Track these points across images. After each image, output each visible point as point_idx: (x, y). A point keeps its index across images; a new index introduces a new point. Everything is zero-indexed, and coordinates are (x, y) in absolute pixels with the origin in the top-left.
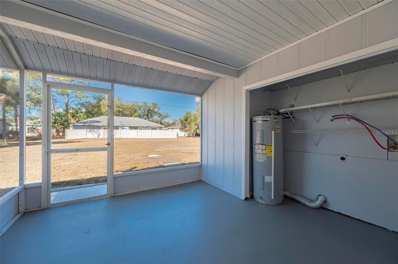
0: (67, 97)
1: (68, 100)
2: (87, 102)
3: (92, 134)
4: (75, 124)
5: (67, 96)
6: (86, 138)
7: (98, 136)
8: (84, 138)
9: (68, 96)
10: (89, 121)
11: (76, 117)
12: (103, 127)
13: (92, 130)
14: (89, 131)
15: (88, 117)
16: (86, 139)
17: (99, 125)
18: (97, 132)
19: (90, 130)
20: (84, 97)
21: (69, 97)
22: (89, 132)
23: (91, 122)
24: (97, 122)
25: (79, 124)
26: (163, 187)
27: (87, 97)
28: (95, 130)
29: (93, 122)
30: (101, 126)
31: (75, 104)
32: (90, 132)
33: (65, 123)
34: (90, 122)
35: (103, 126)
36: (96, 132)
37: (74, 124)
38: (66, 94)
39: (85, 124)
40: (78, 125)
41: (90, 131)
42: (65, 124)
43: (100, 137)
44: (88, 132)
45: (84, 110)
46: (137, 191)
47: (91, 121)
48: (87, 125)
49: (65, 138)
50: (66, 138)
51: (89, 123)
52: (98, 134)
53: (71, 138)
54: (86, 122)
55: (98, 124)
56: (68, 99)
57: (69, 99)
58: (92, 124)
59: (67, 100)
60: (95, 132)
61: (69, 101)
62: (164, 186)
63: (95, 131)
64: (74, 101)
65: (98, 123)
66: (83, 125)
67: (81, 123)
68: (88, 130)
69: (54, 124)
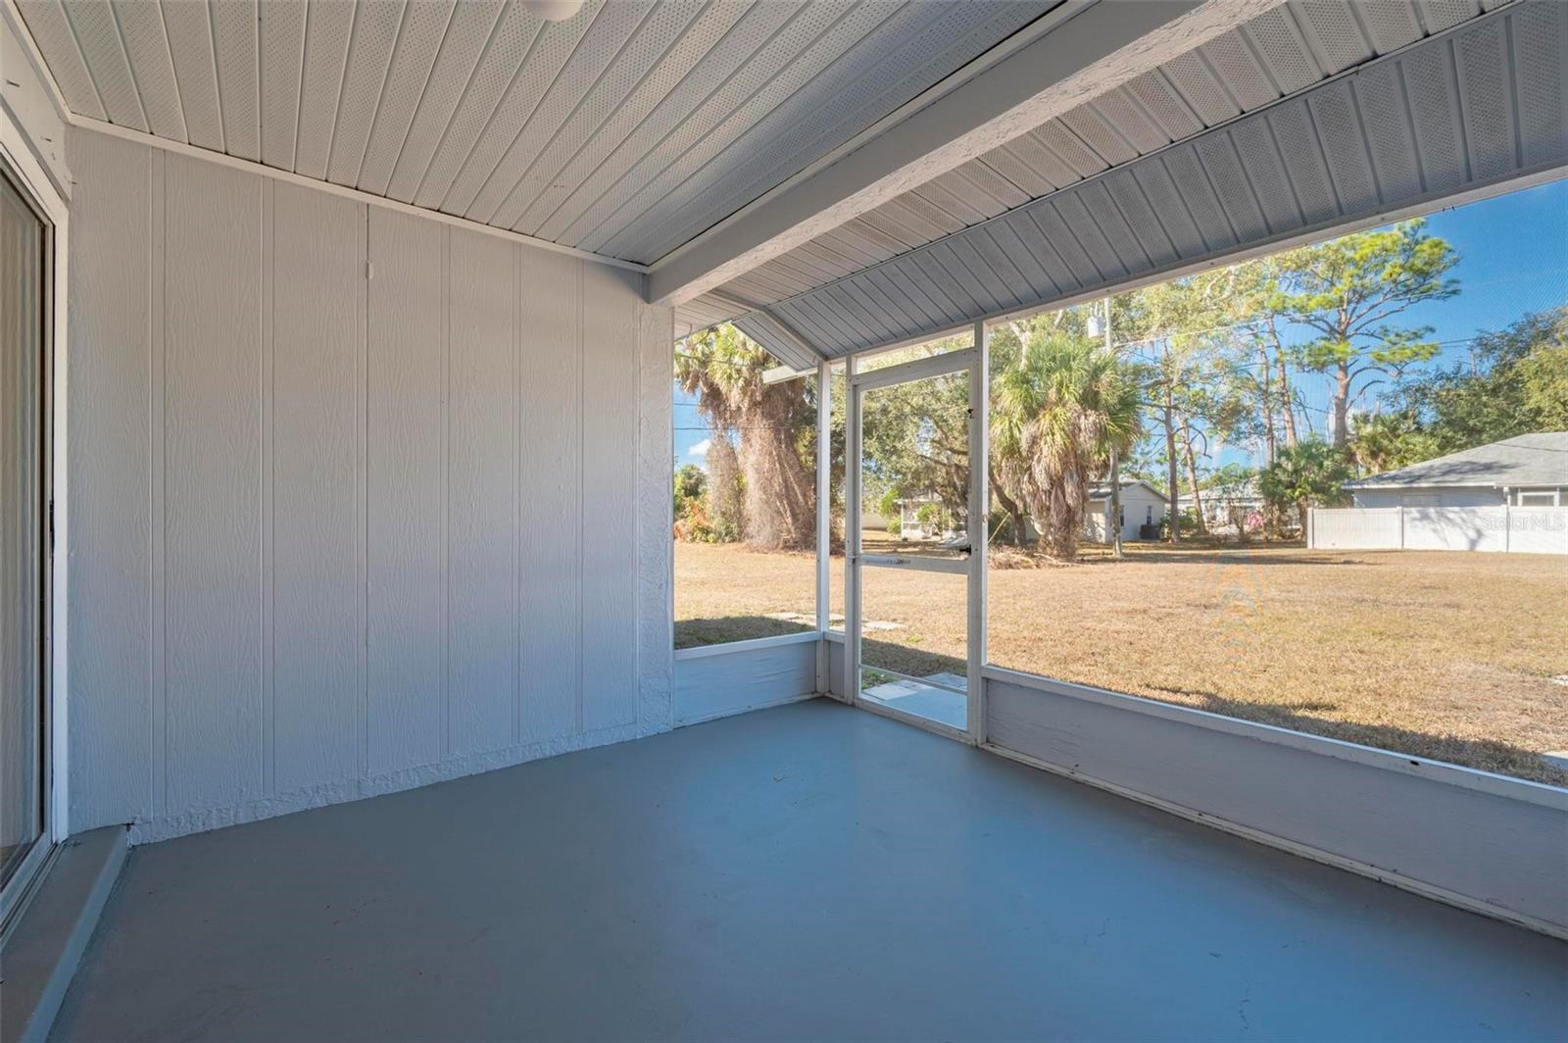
0: (1340, 374)
1: (1348, 385)
2: (1441, 376)
3: (1435, 531)
4: (1366, 486)
5: (1341, 368)
6: (1399, 547)
7: (1473, 543)
8: (1388, 547)
9: (1344, 369)
10: (1438, 468)
11: (1388, 453)
12: (1520, 495)
13: (1432, 511)
14: (1417, 515)
15: (1446, 445)
16: (1400, 551)
17: (1492, 484)
18: (1463, 520)
19: (1419, 512)
20: (1417, 354)
21: (1351, 371)
22: (1418, 523)
23: (1451, 470)
24: (1488, 468)
25: (1381, 487)
26: (1196, 820)
27: (1432, 354)
28: (1453, 512)
29: (1460, 473)
30: (1506, 489)
31: (1381, 396)
32: (1425, 522)
33: (1334, 483)
34: (1444, 474)
35: (1524, 489)
36: (1459, 521)
37: (1362, 484)
38: (1337, 361)
39: (1415, 485)
40: (1379, 489)
41: (1425, 517)
42: (1333, 489)
43: (1483, 547)
44: (1415, 519)
45: (1428, 415)
46: (1065, 772)
47: (1451, 465)
48: (1424, 485)
49: (1306, 547)
50: (1310, 546)
51: (1434, 476)
52: (1472, 534)
53: (1329, 546)
54: (1423, 472)
55: (1491, 481)
56: (1345, 381)
57: (1348, 379)
58: (1452, 481)
59: (1339, 386)
60: (1450, 520)
61: (1350, 388)
62: (1207, 819)
63: (1451, 516)
64: (1373, 382)
65: (1488, 476)
66: (1402, 488)
67: (1393, 478)
68: (1414, 512)
69: (1289, 491)
